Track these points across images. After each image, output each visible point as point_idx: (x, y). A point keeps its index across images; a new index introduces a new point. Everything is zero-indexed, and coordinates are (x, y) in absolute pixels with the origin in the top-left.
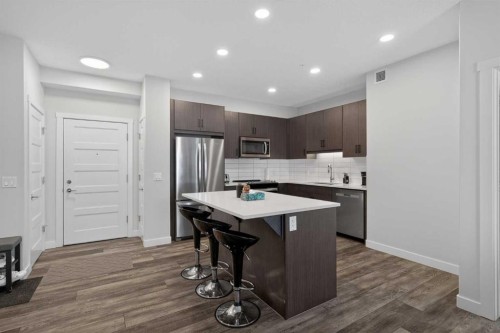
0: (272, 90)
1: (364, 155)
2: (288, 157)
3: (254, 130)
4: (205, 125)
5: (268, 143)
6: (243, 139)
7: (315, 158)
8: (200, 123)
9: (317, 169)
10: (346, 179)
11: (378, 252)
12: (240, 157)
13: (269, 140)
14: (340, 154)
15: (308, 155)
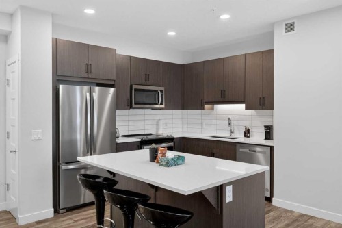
0: (172, 33)
1: (272, 108)
2: (183, 108)
3: (147, 77)
4: (93, 70)
5: (162, 91)
6: (135, 87)
7: (213, 109)
8: (88, 68)
9: (214, 122)
10: (247, 133)
11: (286, 211)
12: (131, 107)
13: (162, 89)
14: (243, 106)
15: (206, 106)
